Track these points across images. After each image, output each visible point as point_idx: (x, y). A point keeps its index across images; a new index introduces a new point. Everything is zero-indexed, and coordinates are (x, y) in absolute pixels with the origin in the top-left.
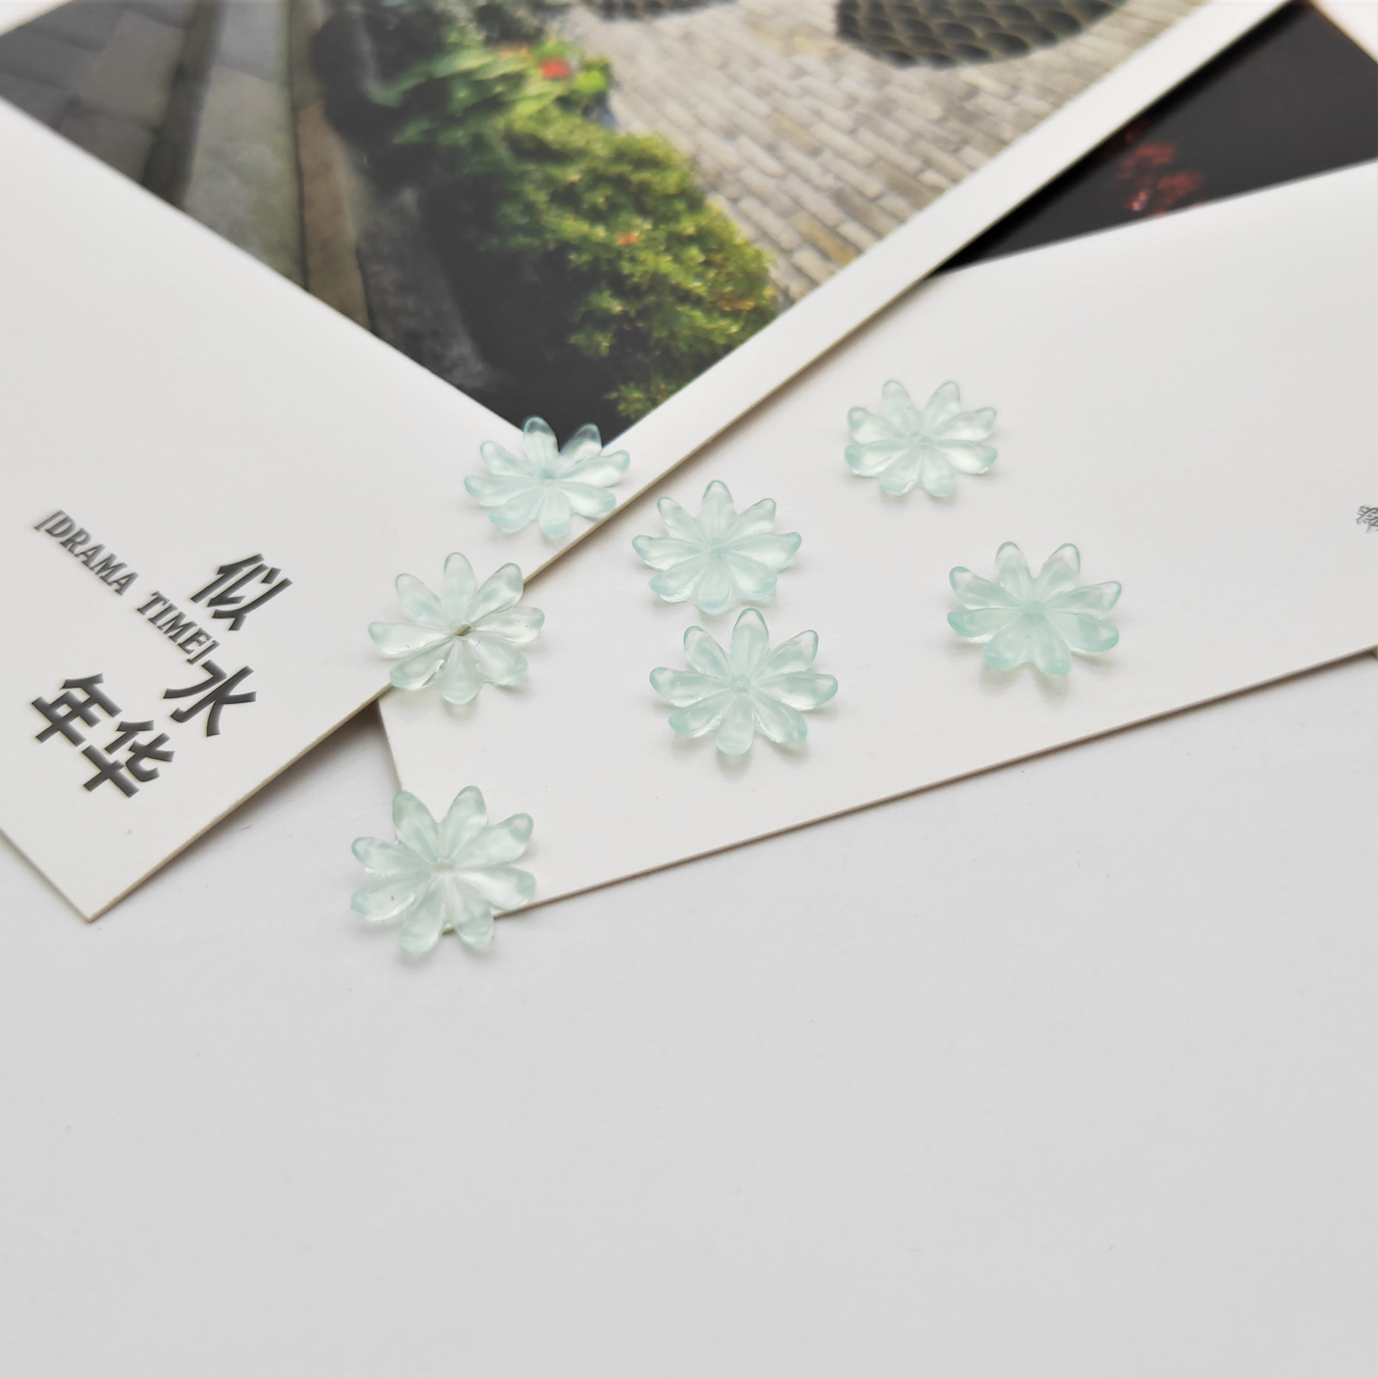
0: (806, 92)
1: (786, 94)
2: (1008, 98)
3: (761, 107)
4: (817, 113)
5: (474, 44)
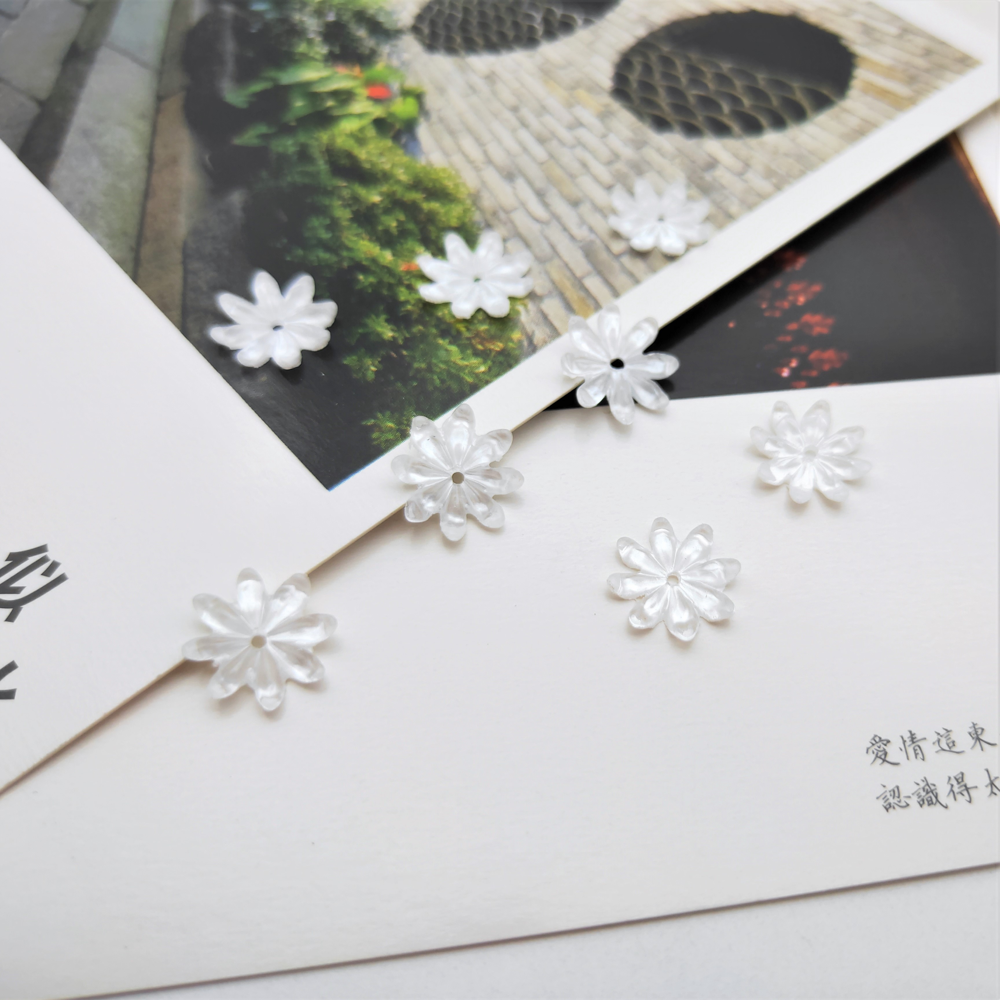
0: (580, 143)
1: (562, 143)
2: (740, 174)
3: (539, 152)
4: (584, 165)
5: (318, 57)
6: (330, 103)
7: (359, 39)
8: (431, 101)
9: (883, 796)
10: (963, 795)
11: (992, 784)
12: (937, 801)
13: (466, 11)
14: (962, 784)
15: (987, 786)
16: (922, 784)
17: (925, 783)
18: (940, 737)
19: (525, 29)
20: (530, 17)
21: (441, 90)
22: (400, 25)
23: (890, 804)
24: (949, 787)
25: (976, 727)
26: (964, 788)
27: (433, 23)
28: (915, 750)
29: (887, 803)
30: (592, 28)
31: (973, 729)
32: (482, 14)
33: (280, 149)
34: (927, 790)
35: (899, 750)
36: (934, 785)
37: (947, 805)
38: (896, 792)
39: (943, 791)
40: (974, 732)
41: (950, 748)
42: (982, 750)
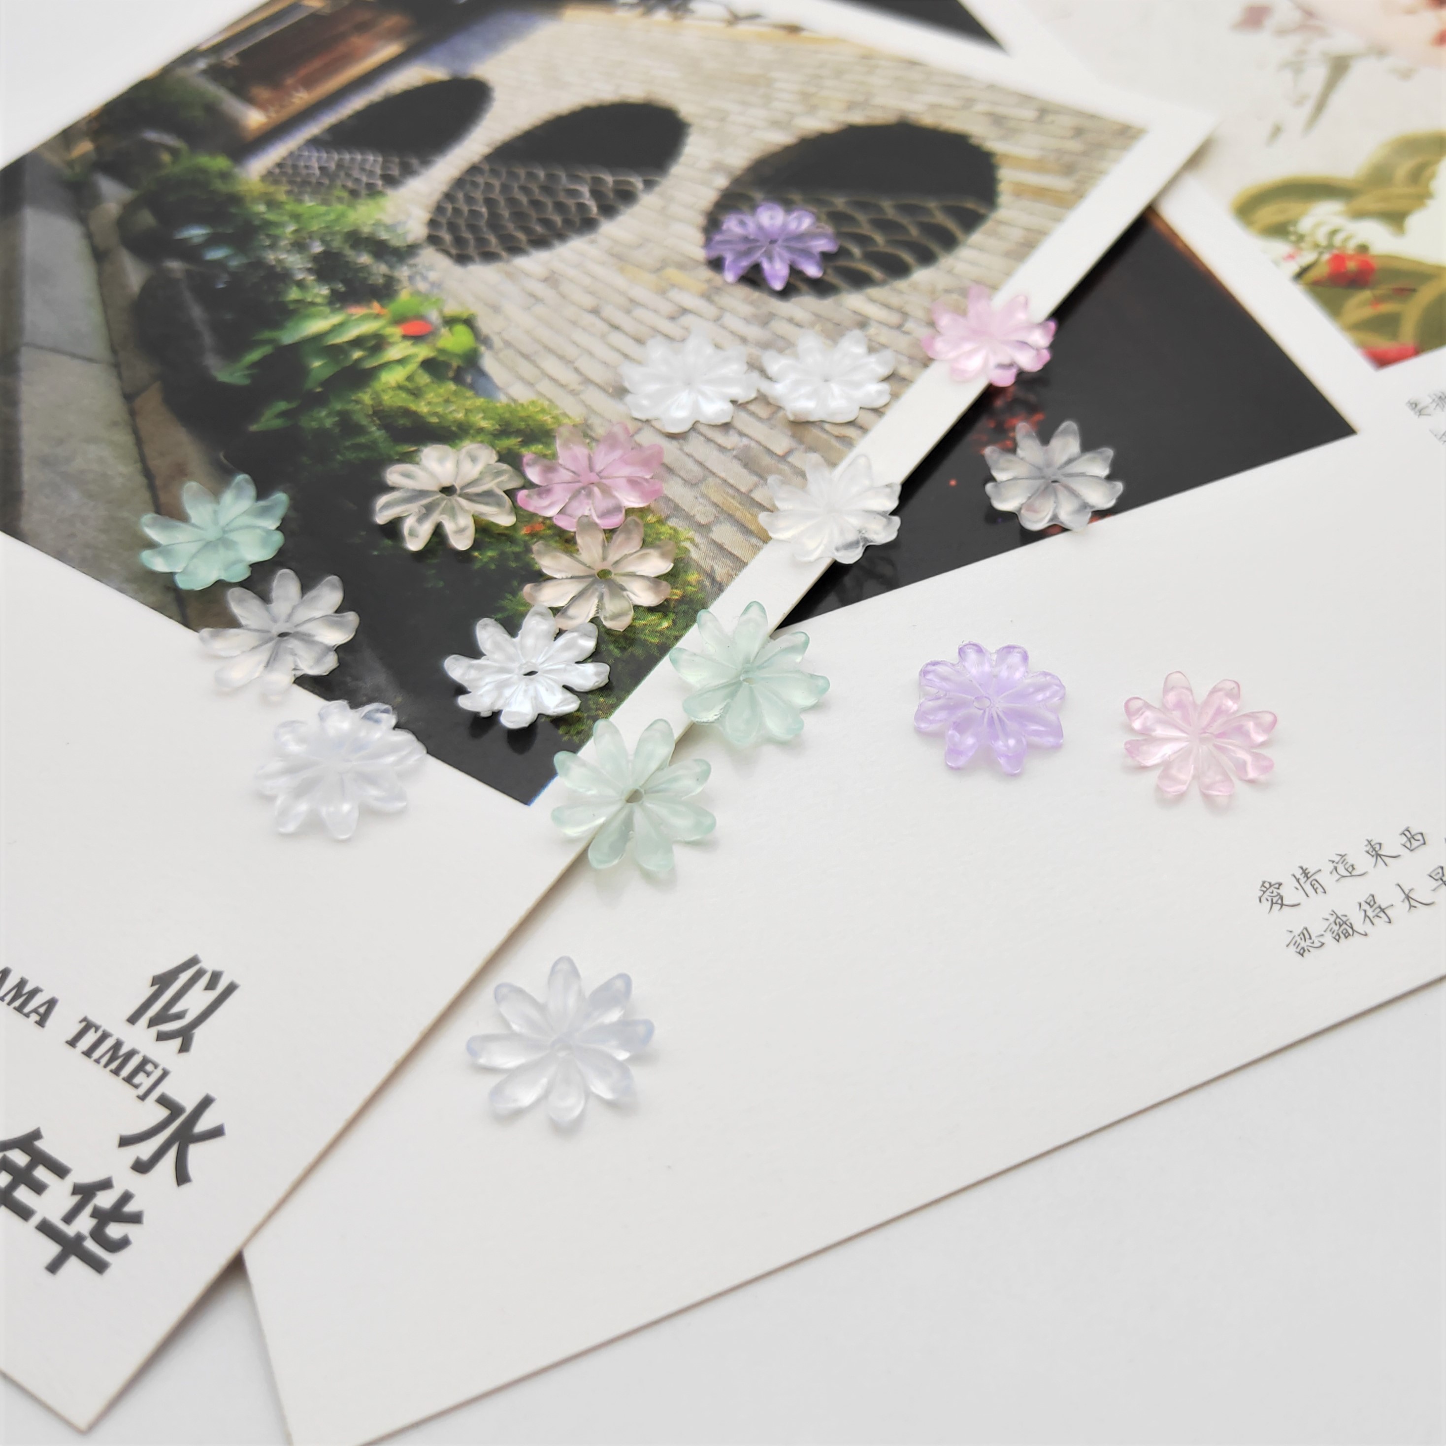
5: (319, 300)
6: (357, 354)
7: (364, 268)
8: (485, 325)
9: (1293, 942)
10: (1380, 917)
11: (1408, 897)
12: (1353, 931)
13: (490, 203)
14: (1376, 906)
15: (1403, 901)
16: (1332, 919)
17: (1335, 916)
18: (1335, 864)
19: (573, 209)
20: (573, 193)
21: (496, 309)
22: (411, 238)
23: (1303, 948)
24: (1363, 914)
25: (1372, 843)
26: (1379, 910)
27: (452, 227)
28: (1313, 886)
29: (1300, 947)
30: (657, 189)
31: (1369, 846)
32: (512, 202)
33: (314, 425)
34: (1339, 923)
35: (1295, 890)
36: (1346, 916)
37: (1365, 932)
38: (1305, 934)
39: (1356, 919)
40: (1371, 849)
41: (1351, 873)
42: (1386, 865)
